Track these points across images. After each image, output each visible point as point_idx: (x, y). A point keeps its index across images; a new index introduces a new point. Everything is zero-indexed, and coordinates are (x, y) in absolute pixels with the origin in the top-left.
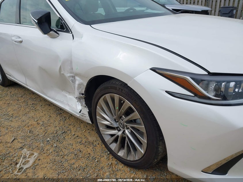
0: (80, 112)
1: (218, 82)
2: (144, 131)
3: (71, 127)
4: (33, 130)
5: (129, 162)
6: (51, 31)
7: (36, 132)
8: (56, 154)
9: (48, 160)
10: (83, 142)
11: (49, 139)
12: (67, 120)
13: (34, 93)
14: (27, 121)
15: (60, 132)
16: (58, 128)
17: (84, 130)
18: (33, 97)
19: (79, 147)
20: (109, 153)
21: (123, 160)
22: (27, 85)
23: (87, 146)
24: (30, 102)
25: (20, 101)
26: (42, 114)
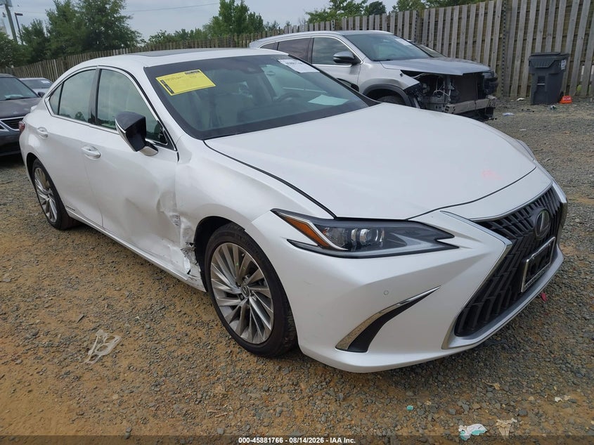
0: (188, 273)
1: (347, 229)
2: (269, 296)
3: (176, 300)
4: (112, 304)
5: (255, 346)
6: (146, 145)
7: (118, 307)
8: (148, 338)
9: (136, 346)
10: (194, 321)
11: (138, 317)
12: (171, 290)
13: (114, 243)
14: (104, 290)
15: (156, 308)
16: (153, 301)
17: (198, 305)
18: (114, 249)
19: (184, 330)
20: (230, 337)
21: (247, 344)
22: (104, 229)
23: (198, 328)
24: (108, 259)
25: (91, 257)
26: (128, 279)
